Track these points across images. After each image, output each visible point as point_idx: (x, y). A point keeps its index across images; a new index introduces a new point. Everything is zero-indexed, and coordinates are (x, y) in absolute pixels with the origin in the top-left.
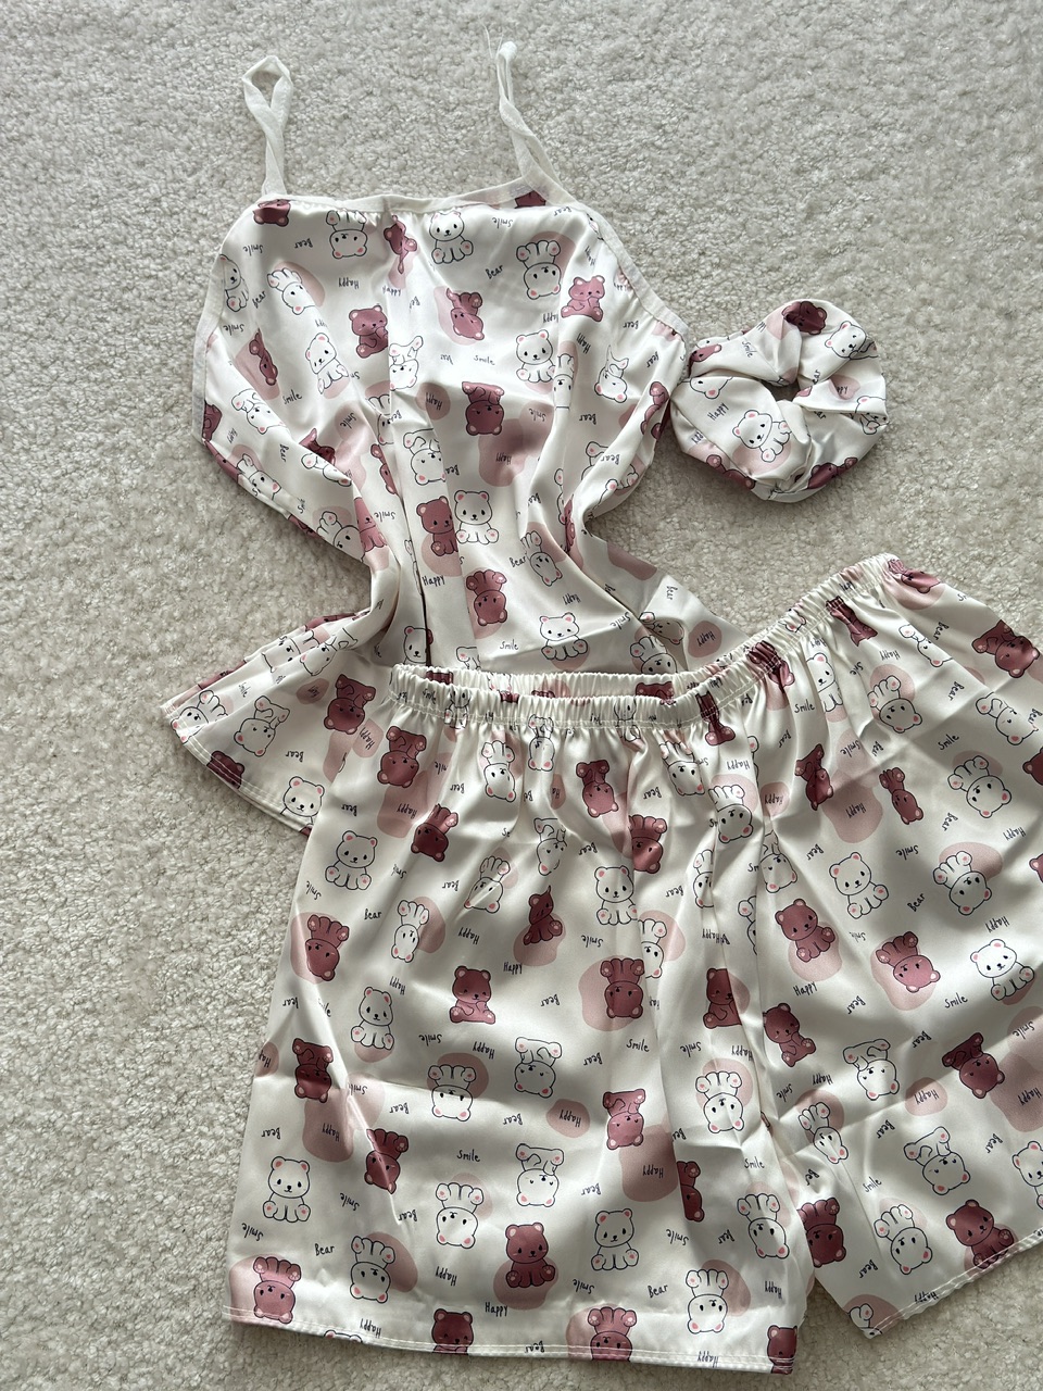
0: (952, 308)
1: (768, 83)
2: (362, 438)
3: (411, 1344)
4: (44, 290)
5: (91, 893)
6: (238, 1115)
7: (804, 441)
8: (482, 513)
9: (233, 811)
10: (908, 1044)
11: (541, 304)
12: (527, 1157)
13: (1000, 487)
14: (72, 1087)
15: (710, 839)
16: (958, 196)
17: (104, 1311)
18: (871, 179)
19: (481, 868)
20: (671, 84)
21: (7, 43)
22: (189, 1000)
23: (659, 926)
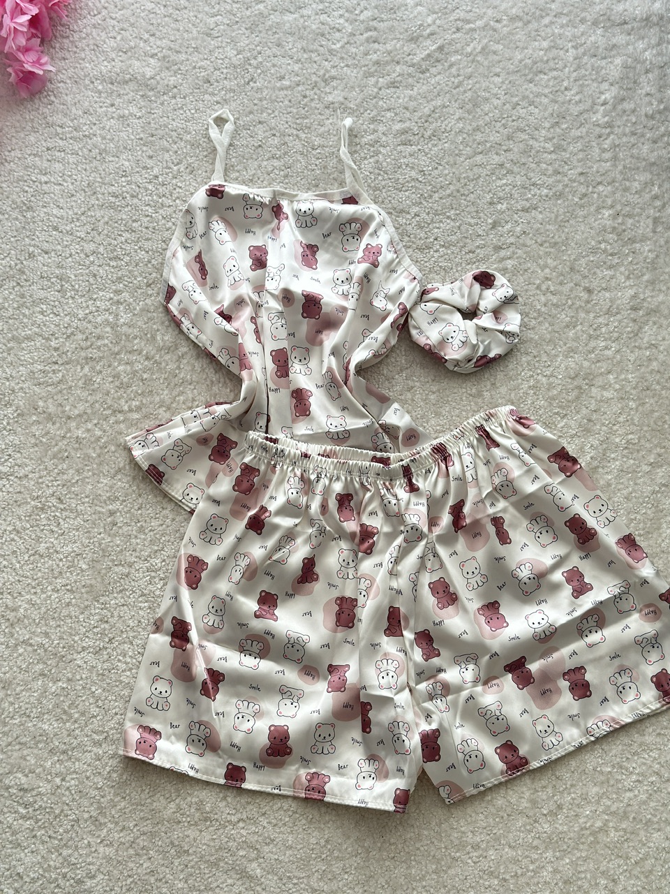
0: (561, 283)
1: (481, 155)
2: (247, 312)
3: (213, 779)
4: (92, 216)
5: (78, 530)
6: (139, 653)
7: (475, 342)
8: (304, 359)
9: (156, 496)
10: (487, 657)
11: (349, 255)
12: (285, 692)
13: (573, 379)
14: (55, 628)
15: (399, 540)
16: (571, 226)
17: (58, 744)
18: (528, 212)
19: (280, 541)
20: (431, 150)
21: (88, 85)
22: (121, 591)
23: (368, 582)
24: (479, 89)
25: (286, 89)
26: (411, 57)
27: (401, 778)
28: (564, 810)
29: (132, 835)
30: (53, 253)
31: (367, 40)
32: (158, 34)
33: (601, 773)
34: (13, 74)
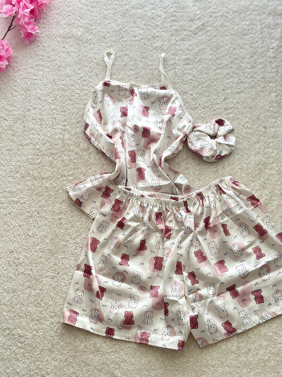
0: (253, 124)
1: (219, 70)
2: (119, 135)
3: (100, 334)
4: (54, 94)
5: (45, 226)
6: (70, 279)
7: (215, 149)
8: (142, 155)
9: (79, 212)
10: (219, 284)
11: (162, 111)
12: (132, 297)
13: (258, 165)
14: (35, 267)
15: (182, 233)
16: (258, 100)
17: (35, 317)
18: (239, 94)
19: (131, 232)
20: (198, 67)
21: (54, 39)
22: (63, 252)
23: (168, 250)
24: (219, 41)
25: (137, 41)
26: (190, 28)
27: (181, 335)
28: (252, 352)
29: (66, 357)
30: (38, 109)
31: (172, 21)
32: (84, 17)
33: (268, 336)
34: (23, 34)
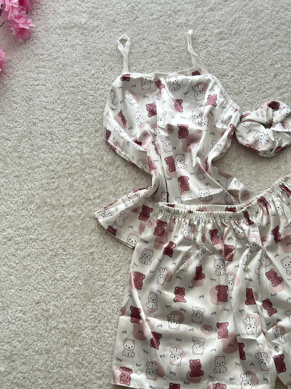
1: (263, 40)
2: (150, 139)
4: (63, 100)
5: (75, 264)
6: (115, 327)
7: (273, 140)
8: (182, 160)
9: (113, 242)
11: (199, 102)
12: (195, 340)
14: (70, 318)
15: (247, 252)
17: (78, 381)
19: (182, 259)
20: (235, 41)
22: (101, 295)
23: (232, 276)
24: (257, 6)
25: (155, 19)
27: (266, 384)
30: (45, 122)
34: (14, 31)
